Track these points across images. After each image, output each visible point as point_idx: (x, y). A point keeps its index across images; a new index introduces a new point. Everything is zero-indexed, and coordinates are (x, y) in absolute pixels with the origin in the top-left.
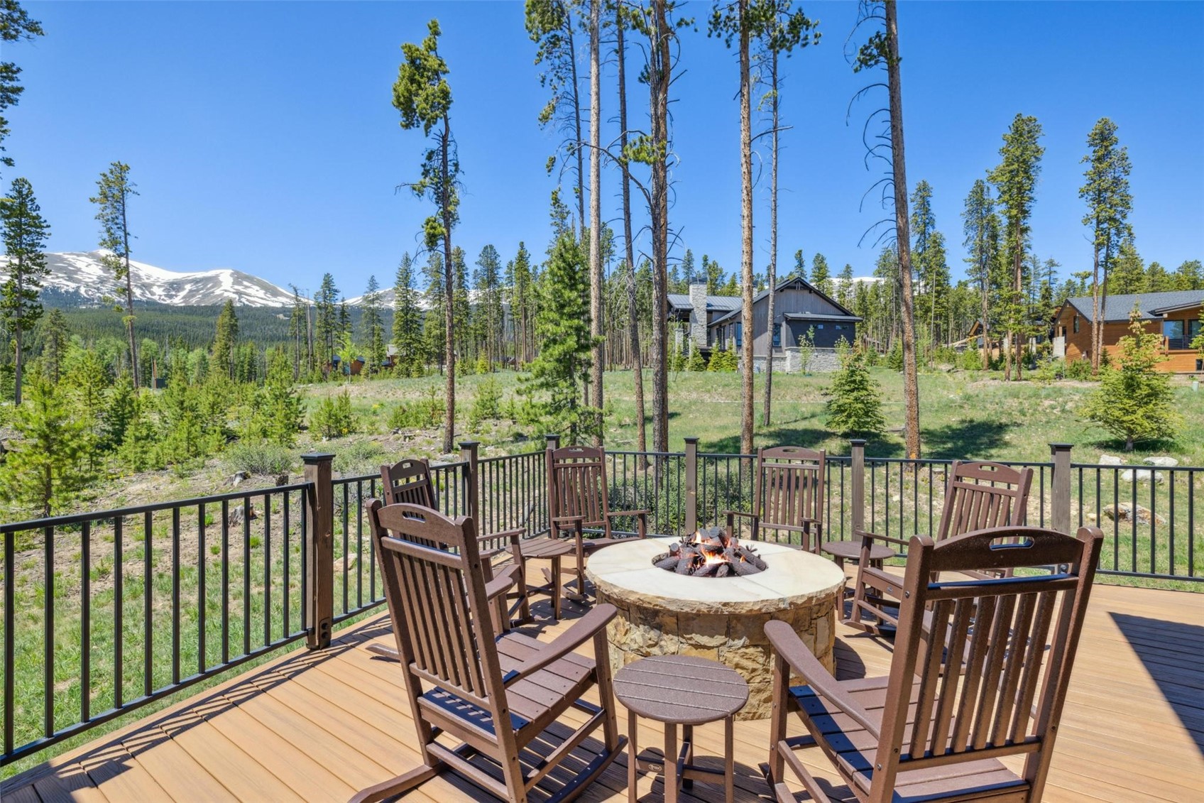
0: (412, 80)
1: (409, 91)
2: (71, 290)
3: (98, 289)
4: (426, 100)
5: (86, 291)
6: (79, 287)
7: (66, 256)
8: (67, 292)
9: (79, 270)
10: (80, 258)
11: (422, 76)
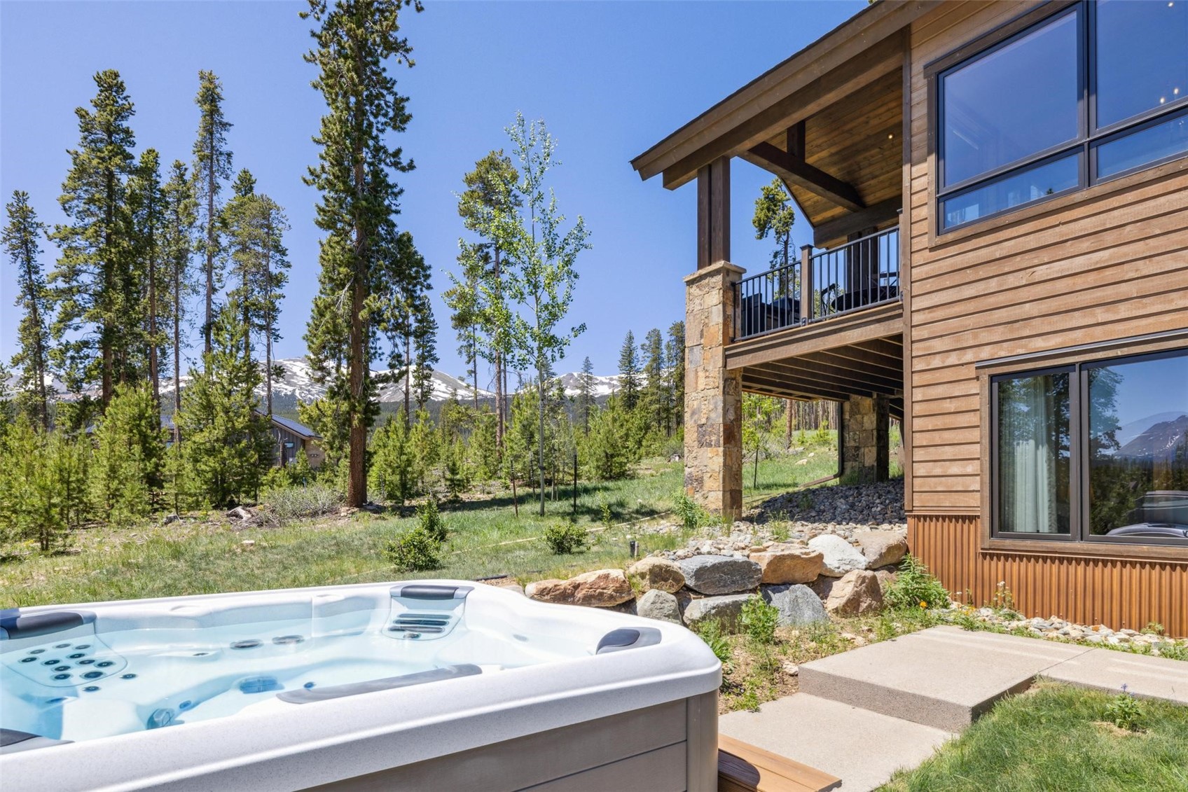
0: (768, 209)
1: (767, 216)
2: (289, 393)
3: (309, 391)
4: (780, 221)
5: (300, 394)
6: (294, 390)
7: (285, 362)
8: (286, 395)
9: (295, 374)
10: (295, 363)
11: (775, 206)
